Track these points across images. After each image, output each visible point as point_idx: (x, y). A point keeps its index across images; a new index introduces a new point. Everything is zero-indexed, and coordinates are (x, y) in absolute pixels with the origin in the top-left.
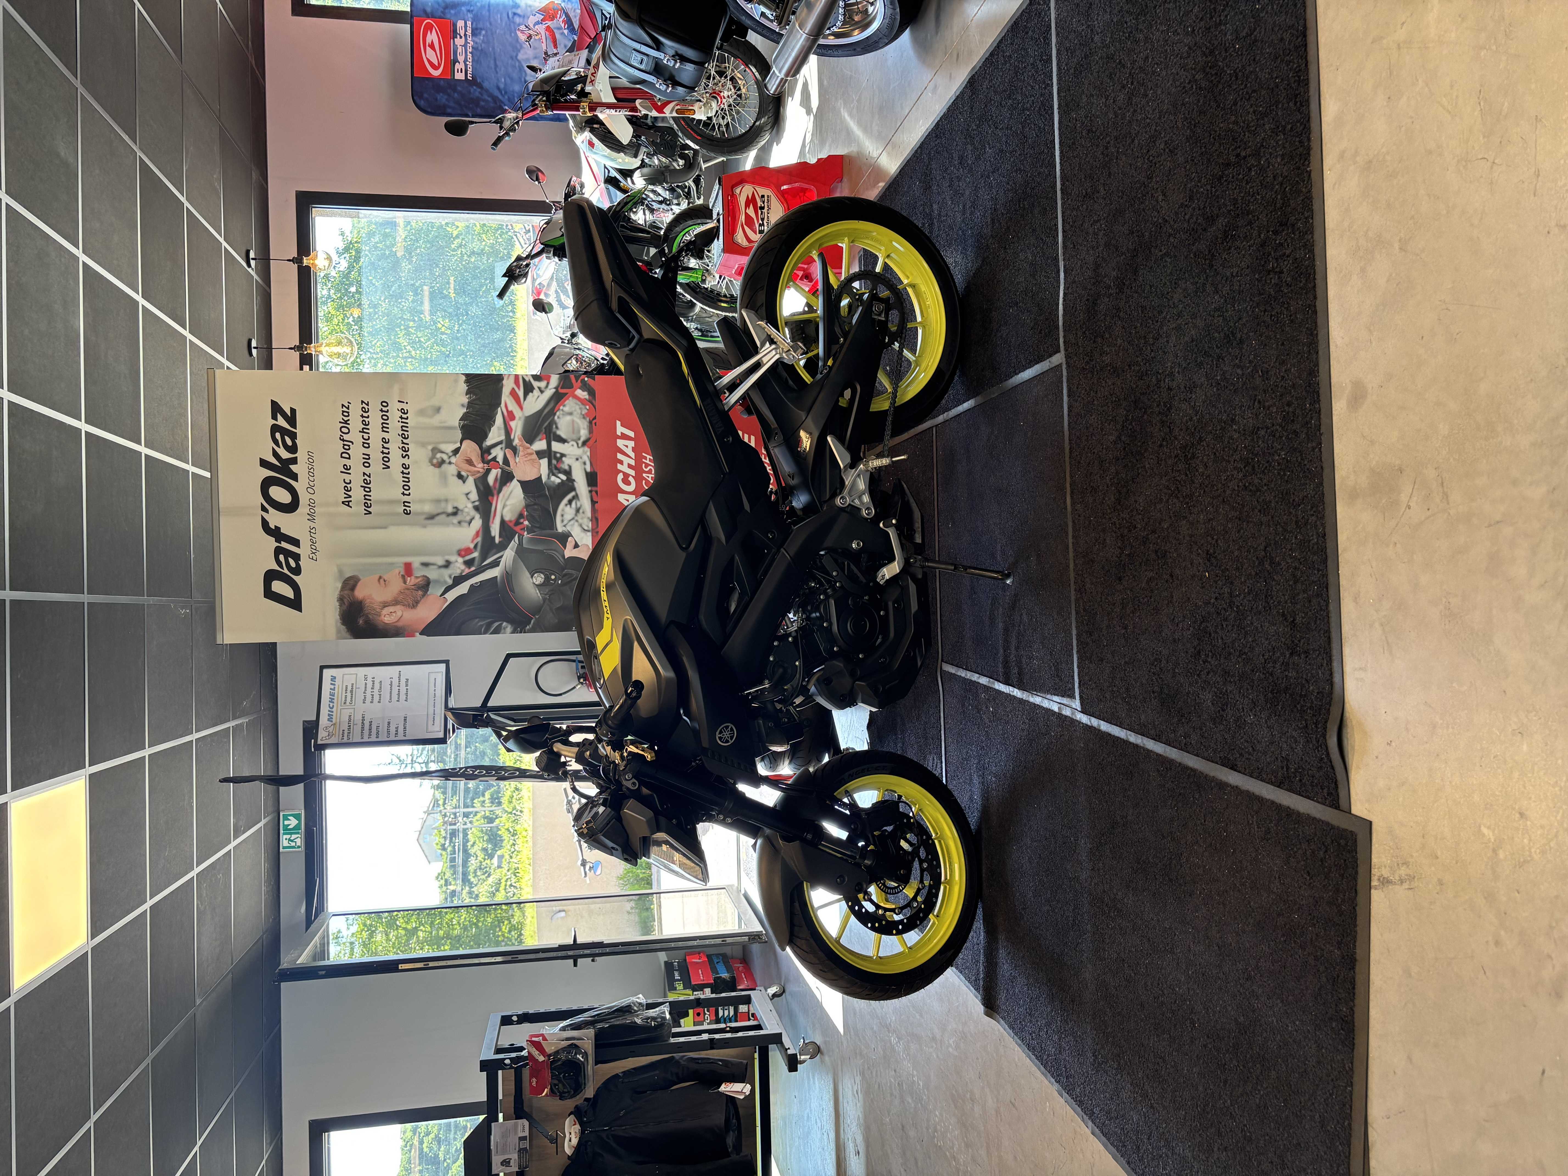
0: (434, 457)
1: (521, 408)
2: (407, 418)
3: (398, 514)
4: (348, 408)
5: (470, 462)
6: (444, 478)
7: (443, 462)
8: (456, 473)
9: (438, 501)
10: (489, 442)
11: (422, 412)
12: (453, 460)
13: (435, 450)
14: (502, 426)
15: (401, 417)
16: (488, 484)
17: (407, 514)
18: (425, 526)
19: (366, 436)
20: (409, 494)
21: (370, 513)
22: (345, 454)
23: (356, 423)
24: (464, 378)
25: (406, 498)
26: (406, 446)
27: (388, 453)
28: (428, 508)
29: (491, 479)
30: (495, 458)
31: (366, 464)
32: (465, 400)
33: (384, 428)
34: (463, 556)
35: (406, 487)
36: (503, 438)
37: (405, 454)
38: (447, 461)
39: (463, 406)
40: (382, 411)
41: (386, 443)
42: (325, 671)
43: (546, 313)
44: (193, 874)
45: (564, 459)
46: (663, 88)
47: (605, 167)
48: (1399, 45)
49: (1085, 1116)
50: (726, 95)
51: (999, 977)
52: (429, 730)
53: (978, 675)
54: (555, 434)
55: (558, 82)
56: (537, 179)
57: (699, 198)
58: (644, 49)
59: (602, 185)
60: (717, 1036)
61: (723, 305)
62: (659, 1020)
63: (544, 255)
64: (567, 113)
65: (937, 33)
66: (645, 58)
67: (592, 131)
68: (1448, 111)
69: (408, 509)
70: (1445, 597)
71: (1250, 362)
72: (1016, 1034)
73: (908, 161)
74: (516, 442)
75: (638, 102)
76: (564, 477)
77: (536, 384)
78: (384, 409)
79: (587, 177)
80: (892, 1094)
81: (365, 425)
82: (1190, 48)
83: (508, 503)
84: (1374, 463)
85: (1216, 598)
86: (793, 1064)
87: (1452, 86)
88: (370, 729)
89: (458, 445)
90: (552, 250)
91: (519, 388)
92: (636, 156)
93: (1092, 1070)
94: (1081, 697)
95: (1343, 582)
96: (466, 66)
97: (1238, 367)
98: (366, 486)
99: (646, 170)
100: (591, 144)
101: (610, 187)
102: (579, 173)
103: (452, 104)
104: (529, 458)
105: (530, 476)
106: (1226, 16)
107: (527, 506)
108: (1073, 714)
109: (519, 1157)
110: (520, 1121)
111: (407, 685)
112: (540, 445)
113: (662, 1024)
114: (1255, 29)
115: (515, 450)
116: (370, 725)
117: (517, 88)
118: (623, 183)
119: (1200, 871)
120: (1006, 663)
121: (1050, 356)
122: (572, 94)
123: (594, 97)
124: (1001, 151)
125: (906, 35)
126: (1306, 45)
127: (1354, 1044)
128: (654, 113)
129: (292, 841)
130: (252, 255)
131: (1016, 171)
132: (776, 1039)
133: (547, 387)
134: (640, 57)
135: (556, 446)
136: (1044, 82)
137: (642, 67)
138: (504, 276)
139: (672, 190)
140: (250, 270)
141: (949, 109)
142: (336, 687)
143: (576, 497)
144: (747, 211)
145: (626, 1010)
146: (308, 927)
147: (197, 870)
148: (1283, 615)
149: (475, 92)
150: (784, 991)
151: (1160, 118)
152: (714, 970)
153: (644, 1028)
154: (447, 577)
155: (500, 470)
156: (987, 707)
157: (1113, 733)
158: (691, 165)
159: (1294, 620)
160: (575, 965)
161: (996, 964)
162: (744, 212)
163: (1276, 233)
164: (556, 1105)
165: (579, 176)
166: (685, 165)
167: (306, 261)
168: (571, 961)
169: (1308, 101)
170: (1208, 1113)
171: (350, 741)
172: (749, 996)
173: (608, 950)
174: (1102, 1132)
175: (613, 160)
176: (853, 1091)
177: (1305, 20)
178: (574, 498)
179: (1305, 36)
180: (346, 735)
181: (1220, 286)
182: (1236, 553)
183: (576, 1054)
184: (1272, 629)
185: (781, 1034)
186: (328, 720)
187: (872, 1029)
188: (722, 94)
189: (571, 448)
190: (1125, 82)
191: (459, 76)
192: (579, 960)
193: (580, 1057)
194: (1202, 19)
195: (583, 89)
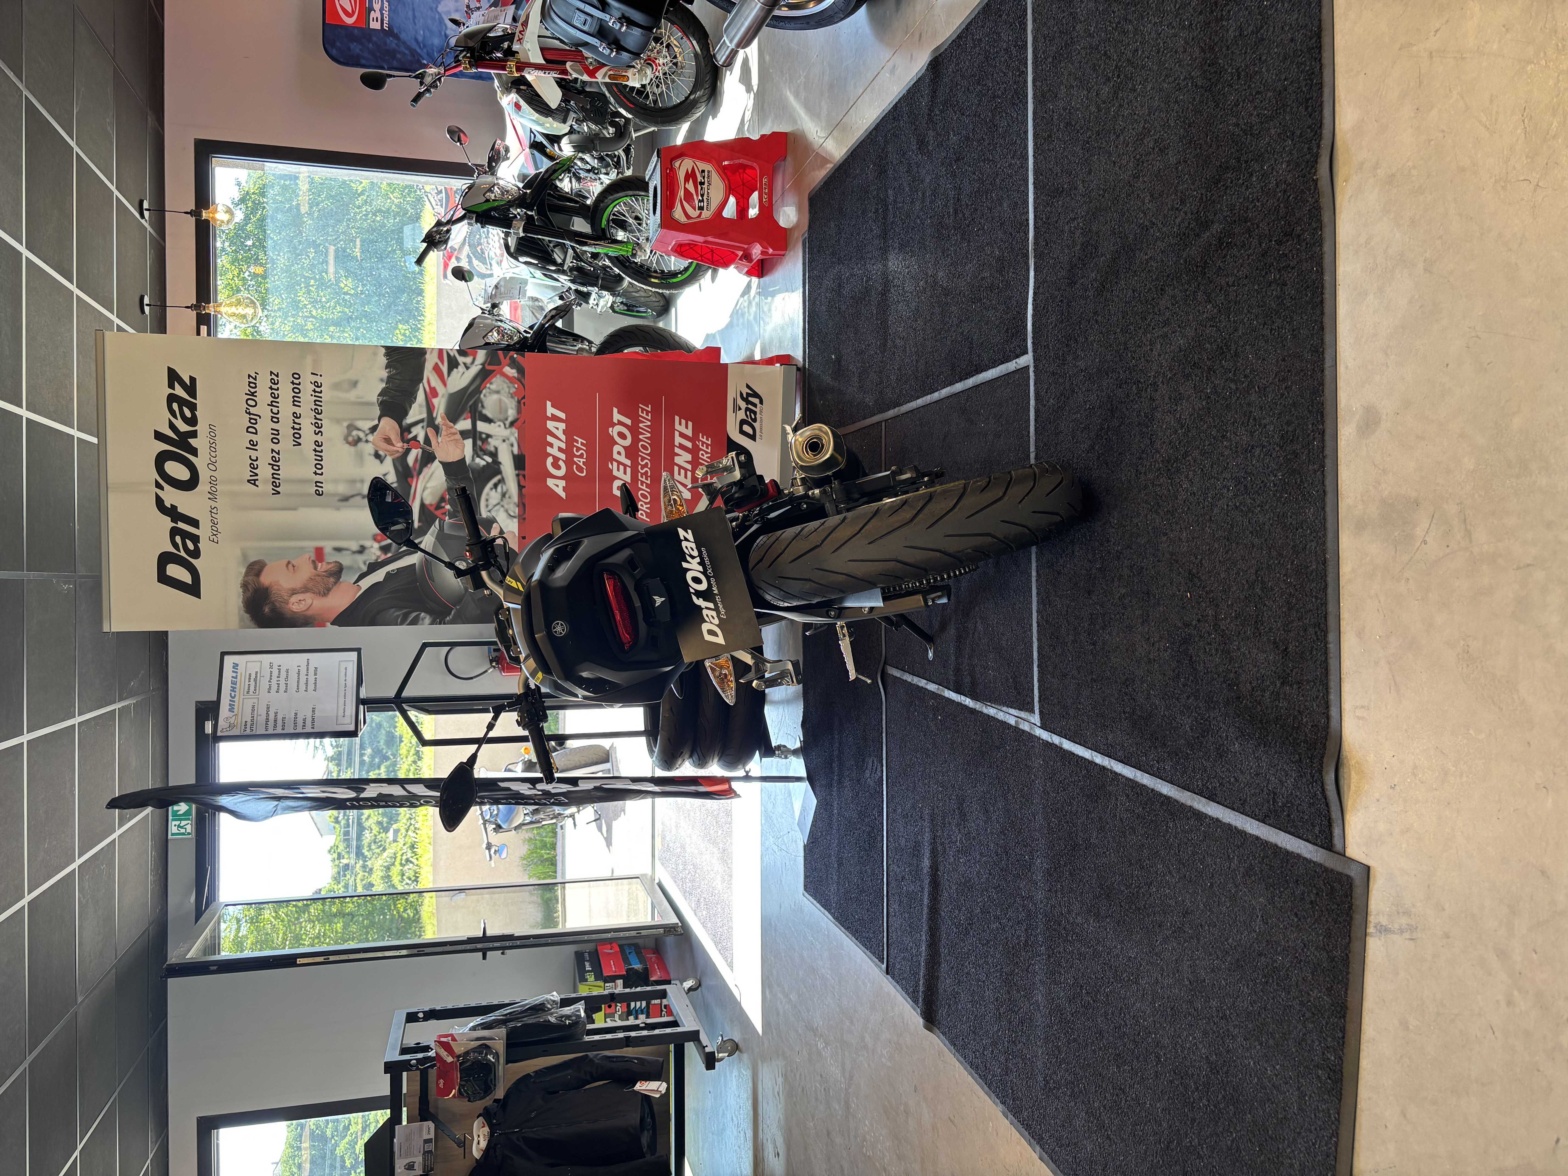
0: (349, 434)
1: (445, 384)
2: (321, 392)
3: (310, 495)
4: (255, 379)
5: (388, 441)
6: (360, 457)
7: (359, 440)
8: (373, 452)
9: (353, 482)
10: (409, 420)
11: (336, 386)
12: (371, 438)
13: (351, 427)
14: (424, 403)
15: (314, 391)
16: (408, 465)
17: (319, 495)
18: (338, 509)
19: (275, 410)
20: (322, 474)
21: (279, 493)
22: (252, 429)
23: (263, 395)
24: (383, 351)
25: (318, 478)
26: (319, 422)
27: (300, 429)
28: (342, 489)
29: (411, 460)
30: (416, 437)
31: (275, 440)
32: (384, 374)
33: (295, 402)
34: (379, 542)
35: (319, 466)
36: (424, 415)
37: (317, 430)
38: (364, 439)
39: (382, 380)
40: (293, 383)
41: (297, 417)
42: (226, 658)
43: (466, 281)
44: (74, 866)
45: (490, 440)
46: (607, 52)
47: (531, 131)
48: (1431, 53)
49: (1032, 1140)
50: (661, 62)
51: (941, 991)
52: (339, 722)
53: (925, 681)
54: (480, 413)
55: (483, 38)
56: (459, 140)
57: (628, 168)
58: (589, 9)
59: (528, 150)
60: (633, 1034)
61: (653, 280)
62: (574, 1018)
63: (466, 221)
64: (492, 71)
65: (897, 10)
66: (589, 19)
67: (519, 92)
68: (1486, 127)
69: (320, 489)
70: (1464, 640)
71: (1245, 376)
72: (958, 1051)
73: (861, 143)
74: (439, 421)
75: (568, 65)
76: (489, 460)
77: (461, 359)
78: (296, 381)
79: (511, 140)
80: (817, 1099)
81: (274, 398)
82: (1187, 43)
83: (429, 485)
84: (1386, 493)
85: (1199, 621)
86: (710, 1061)
87: (1491, 101)
88: (275, 721)
89: (376, 422)
90: (474, 216)
91: (443, 363)
92: (564, 121)
93: (1043, 1094)
94: (1041, 712)
95: (1345, 614)
96: (382, 14)
97: (1232, 381)
98: (275, 463)
99: (574, 137)
100: (518, 106)
101: (535, 152)
102: (503, 136)
103: (366, 55)
104: (452, 438)
105: (453, 456)
106: (1229, 11)
107: (449, 489)
108: (1031, 728)
109: (424, 1160)
110: (425, 1124)
111: (315, 674)
112: (465, 424)
113: (576, 1022)
114: (1262, 27)
115: (437, 429)
116: (276, 716)
117: (436, 41)
118: (549, 149)
119: (1172, 903)
120: (957, 670)
121: (1018, 357)
122: (498, 51)
123: (521, 57)
124: (967, 138)
125: (863, 10)
126: (1321, 46)
127: (1341, 1094)
128: (586, 78)
129: (182, 827)
130: (146, 205)
131: (984, 161)
132: (694, 1036)
133: (473, 363)
134: (583, 17)
135: (481, 426)
136: (1019, 70)
137: (585, 28)
138: (424, 241)
139: (601, 159)
140: (143, 221)
141: (909, 91)
142: (239, 675)
143: (502, 481)
144: (687, 186)
145: (539, 1008)
146: (197, 919)
147: (79, 861)
148: (1275, 642)
149: (391, 42)
150: (700, 985)
151: (1149, 115)
152: (626, 961)
153: (559, 1027)
154: (361, 563)
155: (420, 450)
156: (934, 715)
157: (1076, 753)
158: (622, 133)
159: (1286, 649)
160: (484, 958)
161: (938, 978)
162: (683, 186)
163: (1279, 243)
164: (464, 1105)
165: (503, 139)
166: (615, 133)
167: (205, 215)
168: (481, 954)
169: (1321, 105)
170: (1172, 1150)
171: (254, 733)
172: (665, 990)
173: (518, 943)
174: (1052, 1159)
175: (540, 125)
176: (773, 1092)
177: (1320, 20)
178: (499, 481)
179: (1319, 36)
180: (248, 726)
181: (1213, 295)
182: (1222, 576)
183: (486, 1055)
184: (1262, 657)
185: (698, 1031)
186: (230, 710)
187: (797, 1031)
188: (657, 61)
189: (498, 429)
190: (1110, 75)
191: (375, 25)
192: (488, 953)
193: (490, 1057)
194: (1201, 13)
195: (510, 47)
